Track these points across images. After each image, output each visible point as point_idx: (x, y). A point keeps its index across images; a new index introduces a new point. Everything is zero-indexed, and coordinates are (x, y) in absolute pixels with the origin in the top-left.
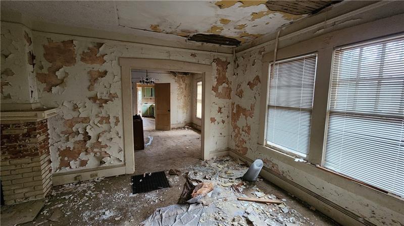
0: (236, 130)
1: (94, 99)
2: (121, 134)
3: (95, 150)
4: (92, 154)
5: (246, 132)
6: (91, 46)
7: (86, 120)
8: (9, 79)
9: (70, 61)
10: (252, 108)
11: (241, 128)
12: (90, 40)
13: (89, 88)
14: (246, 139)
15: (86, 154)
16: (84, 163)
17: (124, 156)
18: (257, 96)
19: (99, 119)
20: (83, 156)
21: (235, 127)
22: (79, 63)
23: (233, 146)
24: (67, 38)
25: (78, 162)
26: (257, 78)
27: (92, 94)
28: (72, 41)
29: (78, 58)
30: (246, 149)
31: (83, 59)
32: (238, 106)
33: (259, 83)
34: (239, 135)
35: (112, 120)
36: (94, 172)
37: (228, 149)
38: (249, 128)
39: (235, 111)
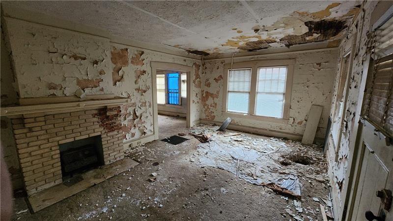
0: (206, 107)
1: (138, 90)
2: (152, 114)
3: (139, 125)
4: (137, 128)
5: (213, 107)
6: (136, 53)
7: (134, 104)
8: (102, 77)
9: (125, 63)
10: (218, 92)
11: (210, 105)
12: (136, 49)
13: (136, 82)
14: (213, 111)
15: (134, 129)
16: (133, 135)
17: (154, 128)
18: (221, 86)
19: (141, 103)
20: (133, 131)
21: (205, 105)
22: (130, 65)
23: (204, 116)
24: (124, 47)
25: (130, 135)
26: (221, 76)
27: (137, 86)
28: (127, 49)
29: (130, 61)
30: (214, 116)
31: (132, 62)
32: (207, 92)
33: (222, 80)
34: (208, 110)
35: (147, 104)
36: (139, 141)
37: (200, 119)
38: (216, 104)
39: (204, 95)
